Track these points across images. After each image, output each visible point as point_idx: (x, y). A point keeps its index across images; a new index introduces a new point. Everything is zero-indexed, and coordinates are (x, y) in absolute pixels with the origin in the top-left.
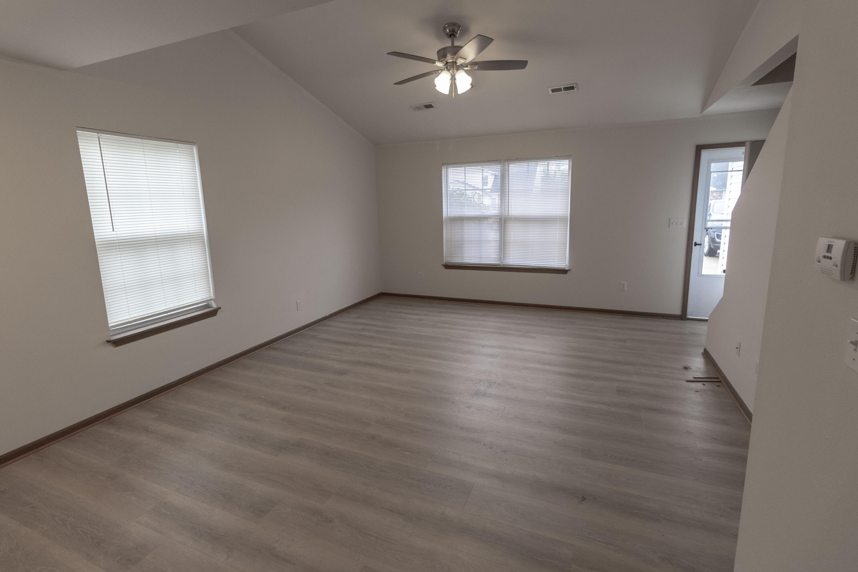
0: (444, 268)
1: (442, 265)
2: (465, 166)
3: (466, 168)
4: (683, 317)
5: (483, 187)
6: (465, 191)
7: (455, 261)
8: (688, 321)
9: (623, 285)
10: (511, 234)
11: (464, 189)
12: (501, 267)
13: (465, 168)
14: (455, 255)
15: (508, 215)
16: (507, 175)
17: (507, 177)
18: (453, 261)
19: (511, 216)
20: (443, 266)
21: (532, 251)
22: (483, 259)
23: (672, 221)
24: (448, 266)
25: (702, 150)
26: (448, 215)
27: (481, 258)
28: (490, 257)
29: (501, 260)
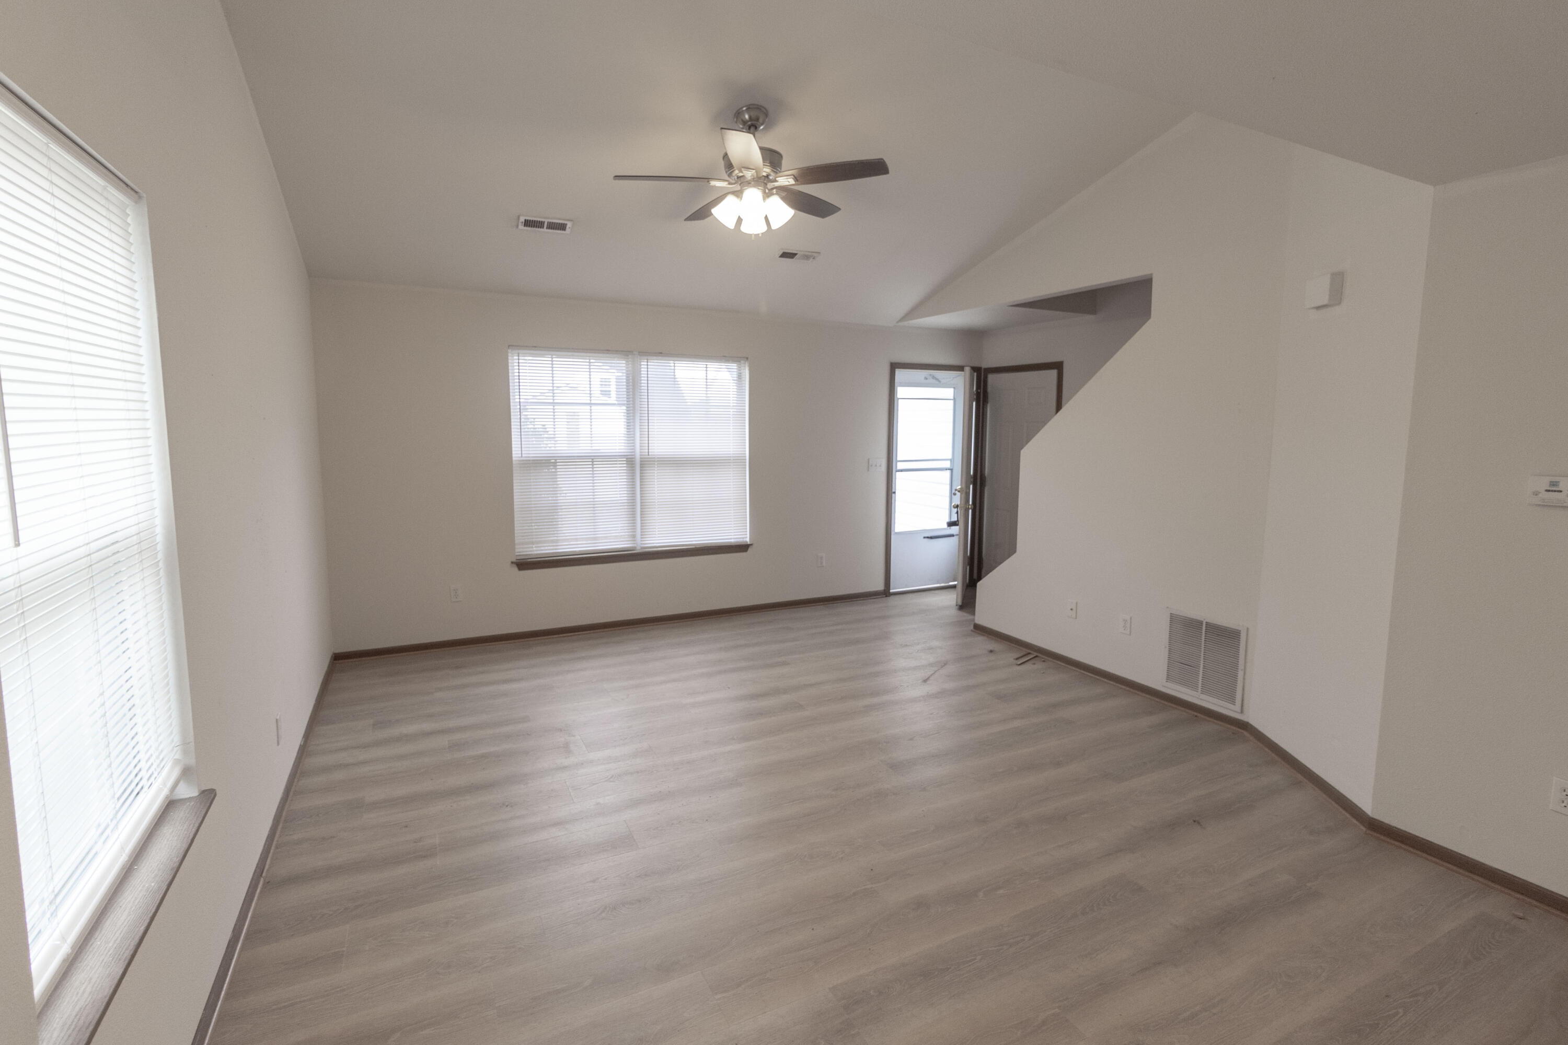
0: (515, 569)
1: (512, 563)
2: (552, 355)
3: (554, 359)
4: (886, 593)
5: (591, 400)
6: (554, 406)
7: (542, 550)
8: (892, 597)
9: (821, 558)
10: (654, 489)
11: (551, 401)
12: (638, 553)
13: (552, 358)
14: (543, 539)
15: (648, 455)
16: (643, 380)
17: (644, 383)
18: (536, 552)
19: (654, 457)
20: (515, 566)
21: (693, 518)
22: (601, 541)
23: (870, 462)
24: (524, 565)
25: (896, 370)
26: (523, 455)
27: (595, 539)
28: (610, 536)
29: (635, 539)
